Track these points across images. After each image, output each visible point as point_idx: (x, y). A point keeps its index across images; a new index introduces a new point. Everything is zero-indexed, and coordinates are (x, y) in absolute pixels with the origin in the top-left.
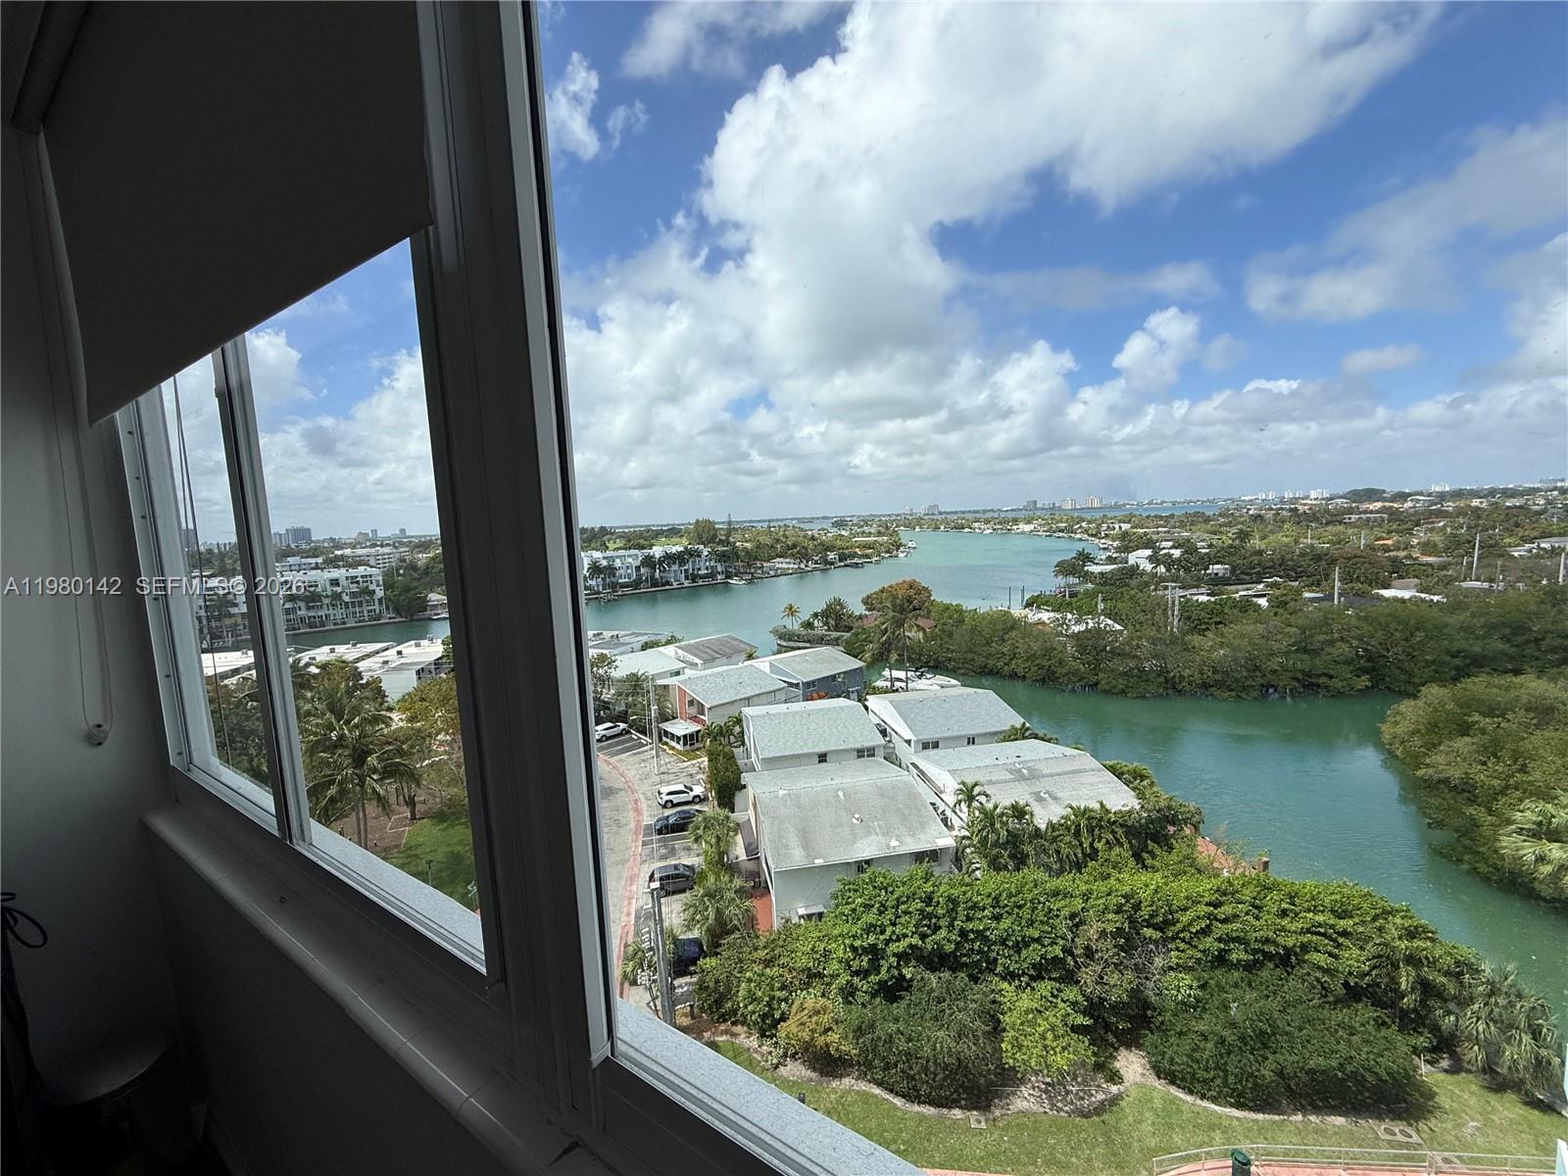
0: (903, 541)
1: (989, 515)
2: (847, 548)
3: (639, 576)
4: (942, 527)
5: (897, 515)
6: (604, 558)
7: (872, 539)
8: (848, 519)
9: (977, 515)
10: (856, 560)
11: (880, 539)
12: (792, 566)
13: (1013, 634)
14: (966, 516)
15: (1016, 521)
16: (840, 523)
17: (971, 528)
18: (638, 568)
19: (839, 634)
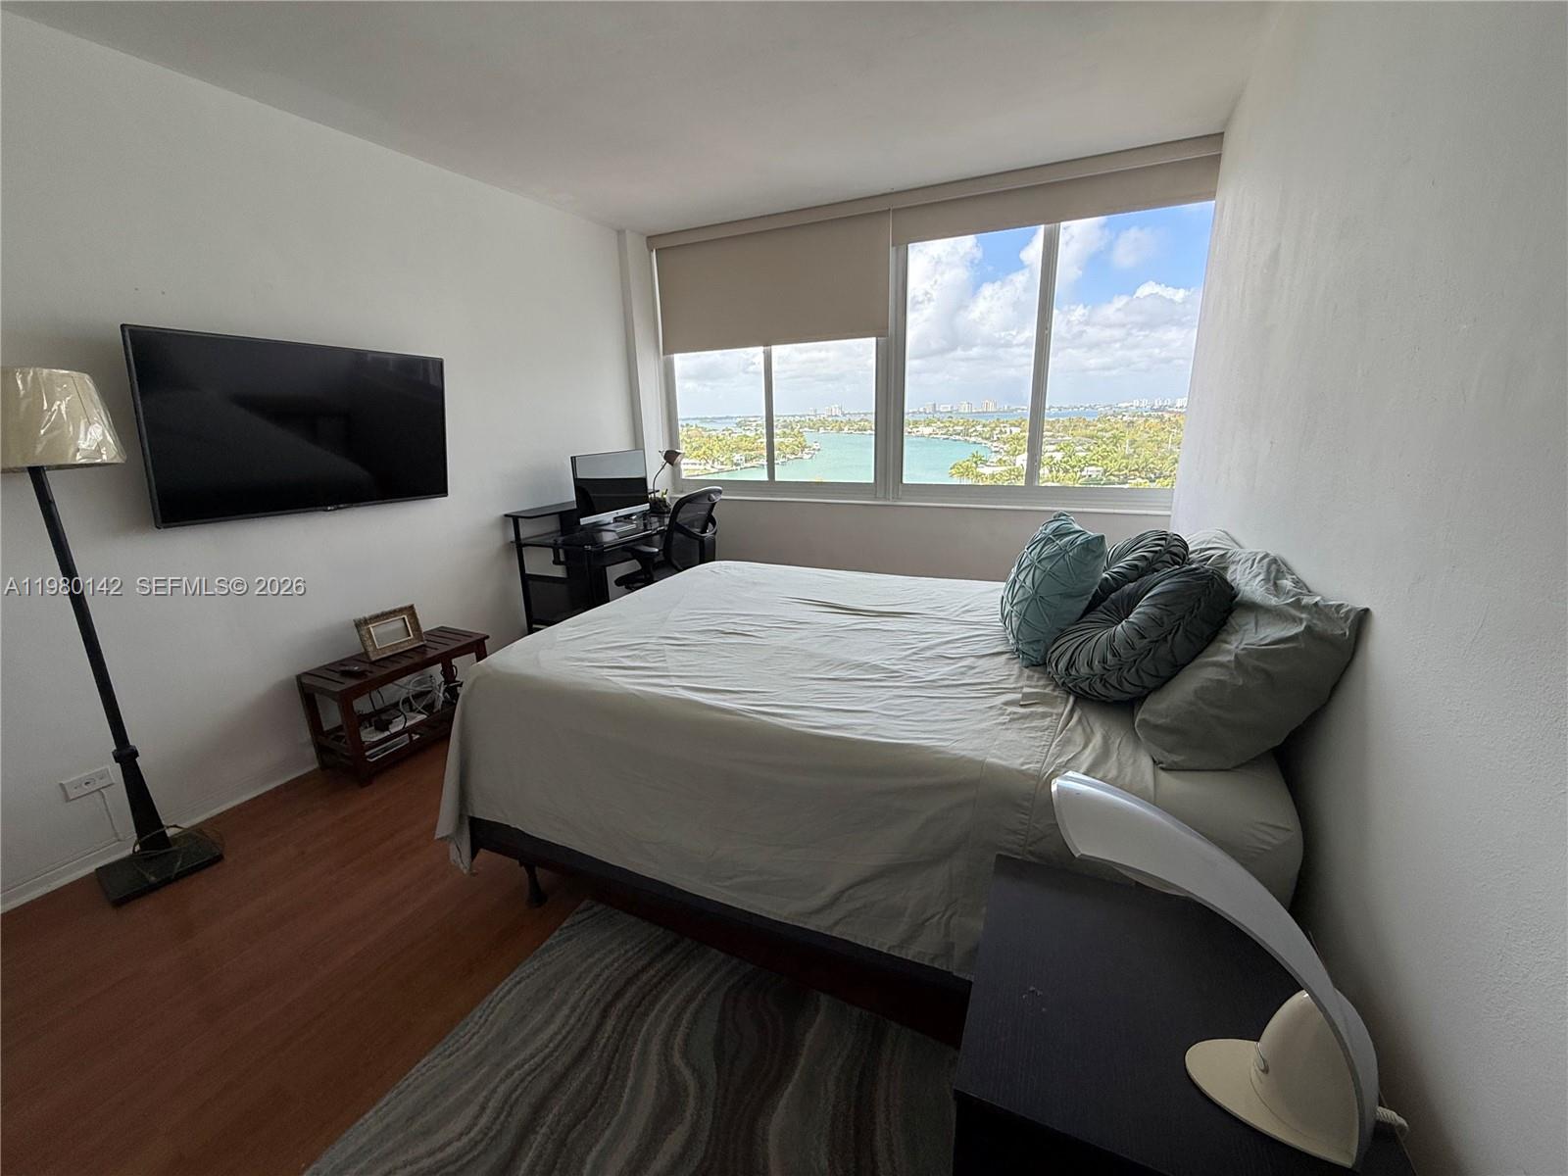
2: (753, 450)
4: (846, 429)
11: (786, 440)
12: (697, 467)
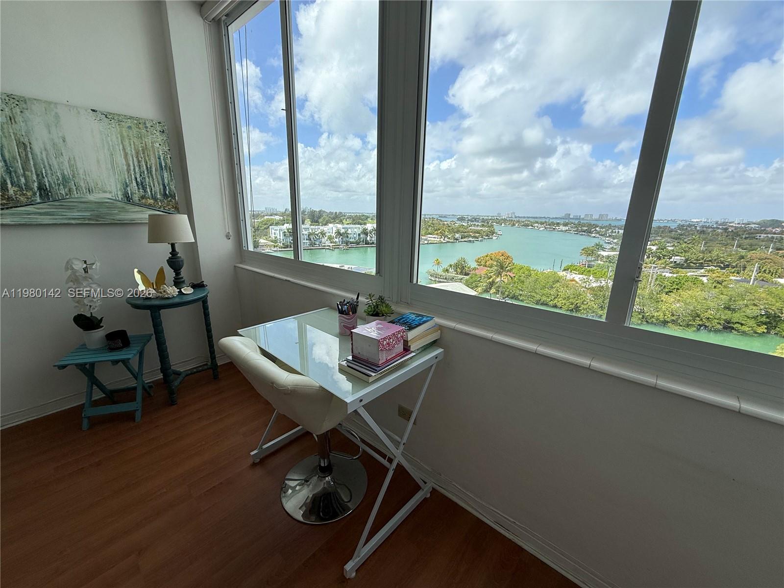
0: (496, 231)
1: (543, 220)
3: (359, 239)
5: (492, 217)
6: (343, 228)
7: (479, 228)
8: (466, 217)
9: (536, 220)
10: (470, 239)
13: (558, 285)
14: (530, 219)
15: (558, 224)
16: (462, 219)
17: (533, 226)
18: (359, 235)
19: (462, 276)
